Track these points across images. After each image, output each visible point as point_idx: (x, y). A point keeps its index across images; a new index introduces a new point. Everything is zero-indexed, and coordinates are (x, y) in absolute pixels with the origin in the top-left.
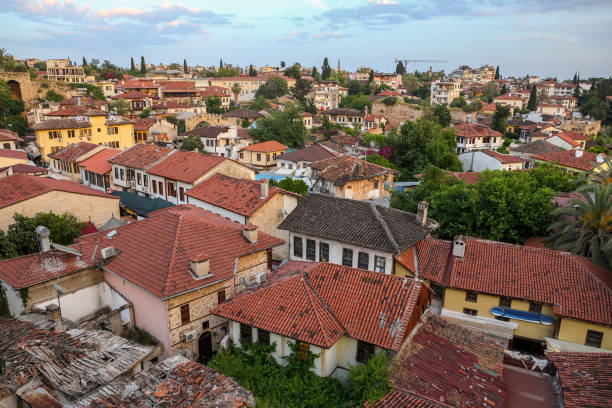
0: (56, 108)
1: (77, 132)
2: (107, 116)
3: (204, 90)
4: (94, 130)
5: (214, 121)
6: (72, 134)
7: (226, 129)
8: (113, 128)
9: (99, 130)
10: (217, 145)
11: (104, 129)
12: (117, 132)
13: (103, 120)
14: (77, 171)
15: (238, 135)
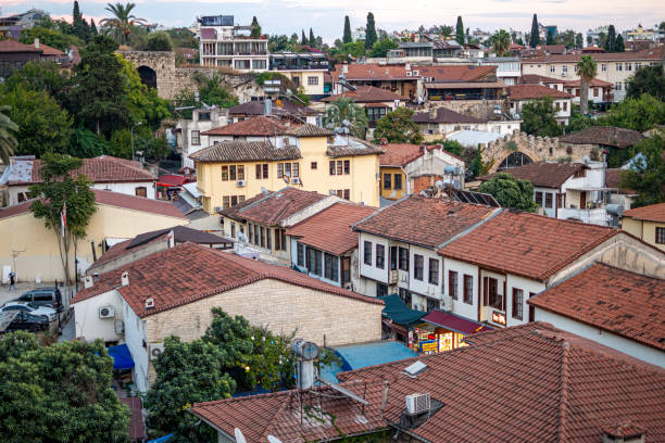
0: (223, 121)
1: (273, 168)
2: (330, 137)
3: (511, 83)
4: (304, 165)
5: (540, 150)
6: (263, 173)
7: (581, 171)
8: (340, 163)
9: (314, 165)
10: (559, 205)
11: (324, 164)
12: (347, 170)
13: (322, 145)
14: (281, 245)
15: (606, 184)
